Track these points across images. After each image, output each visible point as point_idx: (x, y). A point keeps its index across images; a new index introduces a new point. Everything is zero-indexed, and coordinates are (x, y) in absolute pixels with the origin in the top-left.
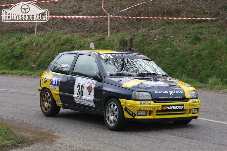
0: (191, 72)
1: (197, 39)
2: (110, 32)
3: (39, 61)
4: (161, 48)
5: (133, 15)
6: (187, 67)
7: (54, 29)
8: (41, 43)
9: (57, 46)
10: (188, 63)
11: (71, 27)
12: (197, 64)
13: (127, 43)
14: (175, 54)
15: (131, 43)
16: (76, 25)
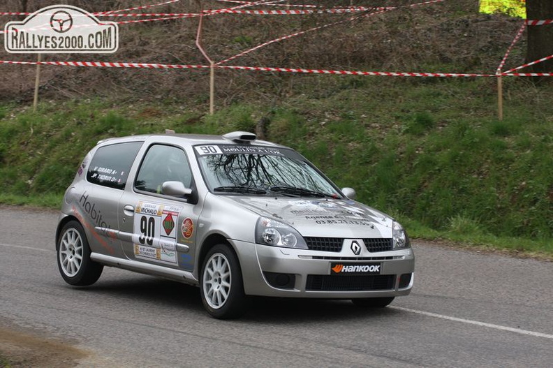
0: (409, 202)
1: (425, 123)
2: (214, 103)
3: (43, 170)
4: (337, 142)
5: (272, 62)
6: (399, 191)
7: (79, 94)
8: (49, 128)
9: (85, 135)
10: (401, 182)
11: (120, 91)
12: (424, 183)
13: (254, 131)
14: (370, 159)
15: (265, 130)
16: (132, 85)
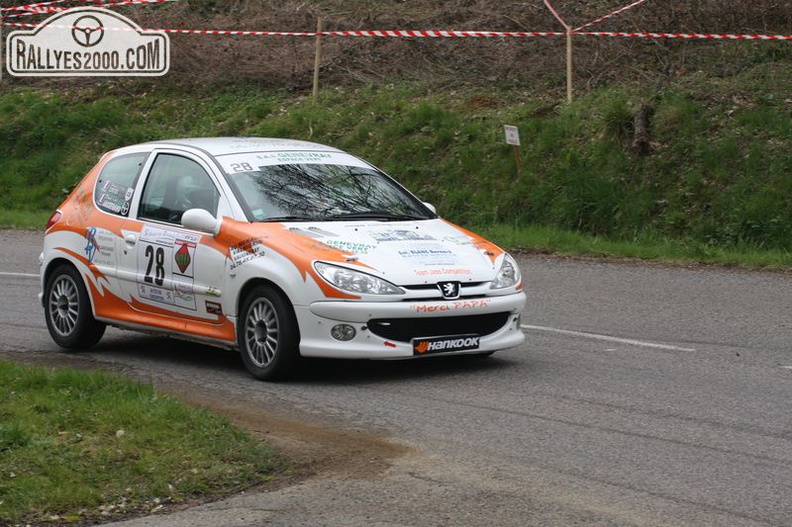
2: (573, 87)
4: (750, 139)
5: (654, 25)
7: (377, 77)
8: (336, 126)
9: (388, 135)
11: (437, 72)
13: (631, 125)
15: (647, 124)
16: (453, 63)
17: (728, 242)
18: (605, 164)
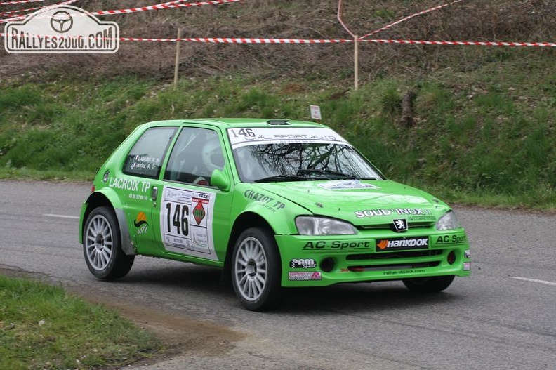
2: (359, 78)
4: (484, 116)
5: (416, 35)
6: (550, 164)
7: (220, 70)
8: (190, 105)
9: (227, 112)
10: (552, 155)
11: (262, 67)
13: (400, 106)
14: (519, 133)
15: (411, 105)
16: (274, 61)
17: (469, 189)
18: (382, 132)
